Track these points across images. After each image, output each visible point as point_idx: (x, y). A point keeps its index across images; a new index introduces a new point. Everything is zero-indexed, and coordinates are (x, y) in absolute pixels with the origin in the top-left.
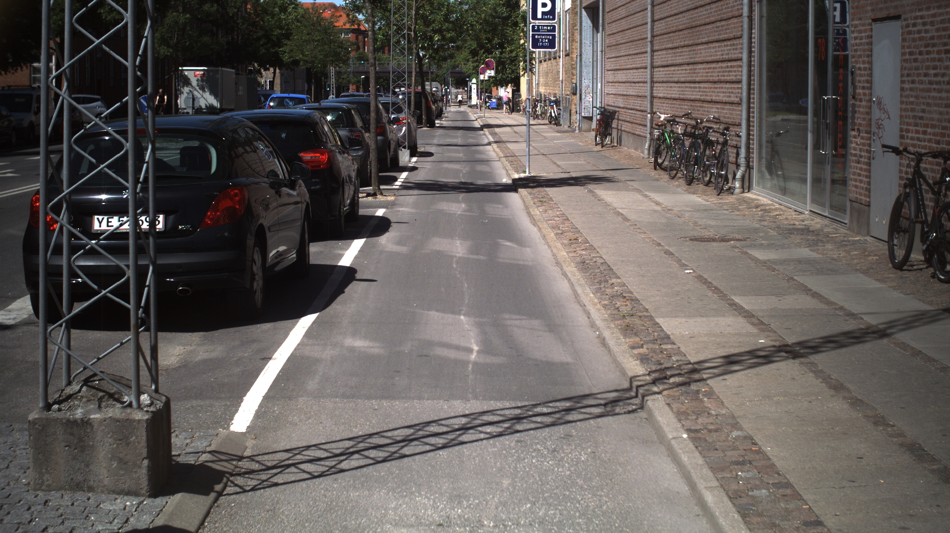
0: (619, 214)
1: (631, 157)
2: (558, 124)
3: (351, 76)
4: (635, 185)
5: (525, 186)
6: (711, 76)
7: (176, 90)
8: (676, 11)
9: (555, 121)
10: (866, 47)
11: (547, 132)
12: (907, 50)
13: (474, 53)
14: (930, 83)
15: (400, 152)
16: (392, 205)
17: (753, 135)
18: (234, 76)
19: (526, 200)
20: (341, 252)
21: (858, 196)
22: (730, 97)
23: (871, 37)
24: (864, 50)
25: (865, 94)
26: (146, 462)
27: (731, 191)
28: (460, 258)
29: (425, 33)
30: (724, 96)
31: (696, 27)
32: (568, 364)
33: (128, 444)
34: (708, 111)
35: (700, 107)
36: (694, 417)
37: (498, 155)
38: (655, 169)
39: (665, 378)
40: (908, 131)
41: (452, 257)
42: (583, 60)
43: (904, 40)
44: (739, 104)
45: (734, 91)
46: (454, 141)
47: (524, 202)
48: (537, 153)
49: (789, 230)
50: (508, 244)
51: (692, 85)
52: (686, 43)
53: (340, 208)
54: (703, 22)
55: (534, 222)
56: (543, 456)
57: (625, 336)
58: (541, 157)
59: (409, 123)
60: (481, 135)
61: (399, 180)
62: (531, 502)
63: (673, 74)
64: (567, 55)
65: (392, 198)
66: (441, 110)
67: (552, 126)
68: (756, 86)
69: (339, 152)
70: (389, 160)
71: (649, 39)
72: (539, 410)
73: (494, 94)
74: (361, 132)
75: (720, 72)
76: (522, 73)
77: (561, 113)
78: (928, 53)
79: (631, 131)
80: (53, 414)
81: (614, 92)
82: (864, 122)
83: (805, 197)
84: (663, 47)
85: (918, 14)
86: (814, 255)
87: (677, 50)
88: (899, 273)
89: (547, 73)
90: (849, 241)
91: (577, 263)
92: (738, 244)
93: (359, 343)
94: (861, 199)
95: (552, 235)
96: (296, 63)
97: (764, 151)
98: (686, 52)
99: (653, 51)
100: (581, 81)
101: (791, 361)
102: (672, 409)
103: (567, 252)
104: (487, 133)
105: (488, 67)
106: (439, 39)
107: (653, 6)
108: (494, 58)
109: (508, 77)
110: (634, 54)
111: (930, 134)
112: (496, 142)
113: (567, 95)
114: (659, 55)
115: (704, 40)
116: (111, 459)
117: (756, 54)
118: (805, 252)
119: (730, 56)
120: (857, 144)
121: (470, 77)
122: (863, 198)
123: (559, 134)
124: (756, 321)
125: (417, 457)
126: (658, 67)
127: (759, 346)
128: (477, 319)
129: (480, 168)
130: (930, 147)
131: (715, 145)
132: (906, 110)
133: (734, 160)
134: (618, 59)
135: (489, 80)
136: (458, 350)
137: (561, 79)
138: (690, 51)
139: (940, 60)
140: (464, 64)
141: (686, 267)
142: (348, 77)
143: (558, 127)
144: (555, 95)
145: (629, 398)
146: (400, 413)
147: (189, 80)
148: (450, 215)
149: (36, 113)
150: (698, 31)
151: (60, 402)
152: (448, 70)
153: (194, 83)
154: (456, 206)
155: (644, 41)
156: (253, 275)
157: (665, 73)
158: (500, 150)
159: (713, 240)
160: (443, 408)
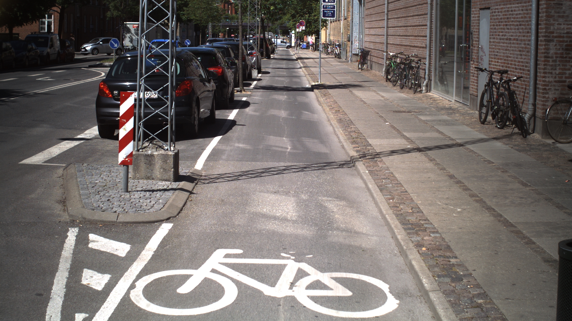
0: (362, 101)
1: (376, 76)
2: (340, 58)
3: (221, 28)
4: (374, 89)
5: (317, 89)
6: (414, 33)
7: (123, 35)
9: (338, 56)
10: (477, 22)
11: (333, 62)
12: (492, 24)
13: (293, 16)
14: (500, 39)
15: (253, 71)
16: (250, 96)
17: (432, 64)
19: (317, 94)
20: (228, 114)
21: (473, 92)
22: (422, 44)
23: (479, 17)
24: (476, 23)
25: (476, 44)
26: (173, 170)
27: (421, 91)
28: (283, 117)
29: (265, 5)
30: (420, 44)
31: (408, 7)
32: (327, 153)
33: (166, 163)
34: (413, 51)
35: (409, 49)
36: (373, 167)
37: (305, 73)
38: (387, 81)
39: (365, 156)
40: (492, 61)
41: (280, 117)
42: (354, 22)
43: (491, 19)
44: (426, 48)
45: (424, 41)
46: (281, 66)
47: (316, 95)
48: (325, 72)
49: (442, 108)
50: (307, 112)
51: (406, 37)
52: (403, 15)
53: (227, 95)
54: (411, 5)
55: (320, 104)
56: (313, 177)
57: (352, 144)
58: (328, 75)
59: (257, 55)
60: (296, 63)
61: (252, 85)
62: (308, 188)
63: (397, 31)
64: (345, 19)
65: (250, 93)
66: (274, 49)
67: (337, 59)
68: (434, 39)
69: (227, 68)
70: (247, 74)
71: (386, 13)
72: (313, 166)
73: (305, 40)
74: (234, 59)
75: (418, 31)
76: (321, 27)
77: (342, 52)
78: (500, 25)
79: (377, 62)
80: (140, 153)
81: (369, 41)
82: (475, 57)
83: (453, 93)
84: (393, 17)
85: (496, 7)
86: (449, 118)
87: (399, 19)
88: (482, 125)
89: (334, 28)
90: (467, 113)
91: (337, 120)
92: (415, 114)
93: (241, 145)
94: (474, 94)
95: (328, 109)
96: (190, 21)
97: (437, 71)
98: (403, 20)
99: (388, 19)
100: (352, 33)
101: (418, 152)
102: (365, 166)
103: (334, 116)
104: (300, 62)
105: (301, 24)
106: (273, 9)
108: (305, 19)
109: (313, 30)
110: (379, 20)
111: (500, 63)
112: (304, 67)
113: (345, 41)
114: (391, 21)
115: (411, 15)
116: (160, 168)
117: (434, 23)
118: (445, 117)
119: (423, 23)
120: (473, 68)
121: (291, 29)
122: (475, 93)
123: (340, 63)
124: (410, 141)
125: (267, 177)
126: (390, 27)
127: (407, 148)
128: (290, 139)
129: (295, 80)
130: (500, 68)
131: (415, 68)
132: (491, 52)
133: (424, 76)
134: (371, 22)
135: (302, 32)
136: (282, 147)
137: (342, 32)
138: (405, 20)
139: (504, 29)
140: (288, 22)
141: (387, 122)
142: (219, 29)
143: (340, 59)
144: (338, 41)
145: (350, 163)
146: (259, 165)
147: (130, 29)
148: (279, 100)
149: (50, 48)
150: (409, 10)
151: (142, 149)
152: (278, 25)
153: (133, 31)
154: (282, 97)
155: (384, 13)
156: (195, 118)
157: (393, 30)
158: (306, 71)
159: (404, 112)
160: (276, 164)
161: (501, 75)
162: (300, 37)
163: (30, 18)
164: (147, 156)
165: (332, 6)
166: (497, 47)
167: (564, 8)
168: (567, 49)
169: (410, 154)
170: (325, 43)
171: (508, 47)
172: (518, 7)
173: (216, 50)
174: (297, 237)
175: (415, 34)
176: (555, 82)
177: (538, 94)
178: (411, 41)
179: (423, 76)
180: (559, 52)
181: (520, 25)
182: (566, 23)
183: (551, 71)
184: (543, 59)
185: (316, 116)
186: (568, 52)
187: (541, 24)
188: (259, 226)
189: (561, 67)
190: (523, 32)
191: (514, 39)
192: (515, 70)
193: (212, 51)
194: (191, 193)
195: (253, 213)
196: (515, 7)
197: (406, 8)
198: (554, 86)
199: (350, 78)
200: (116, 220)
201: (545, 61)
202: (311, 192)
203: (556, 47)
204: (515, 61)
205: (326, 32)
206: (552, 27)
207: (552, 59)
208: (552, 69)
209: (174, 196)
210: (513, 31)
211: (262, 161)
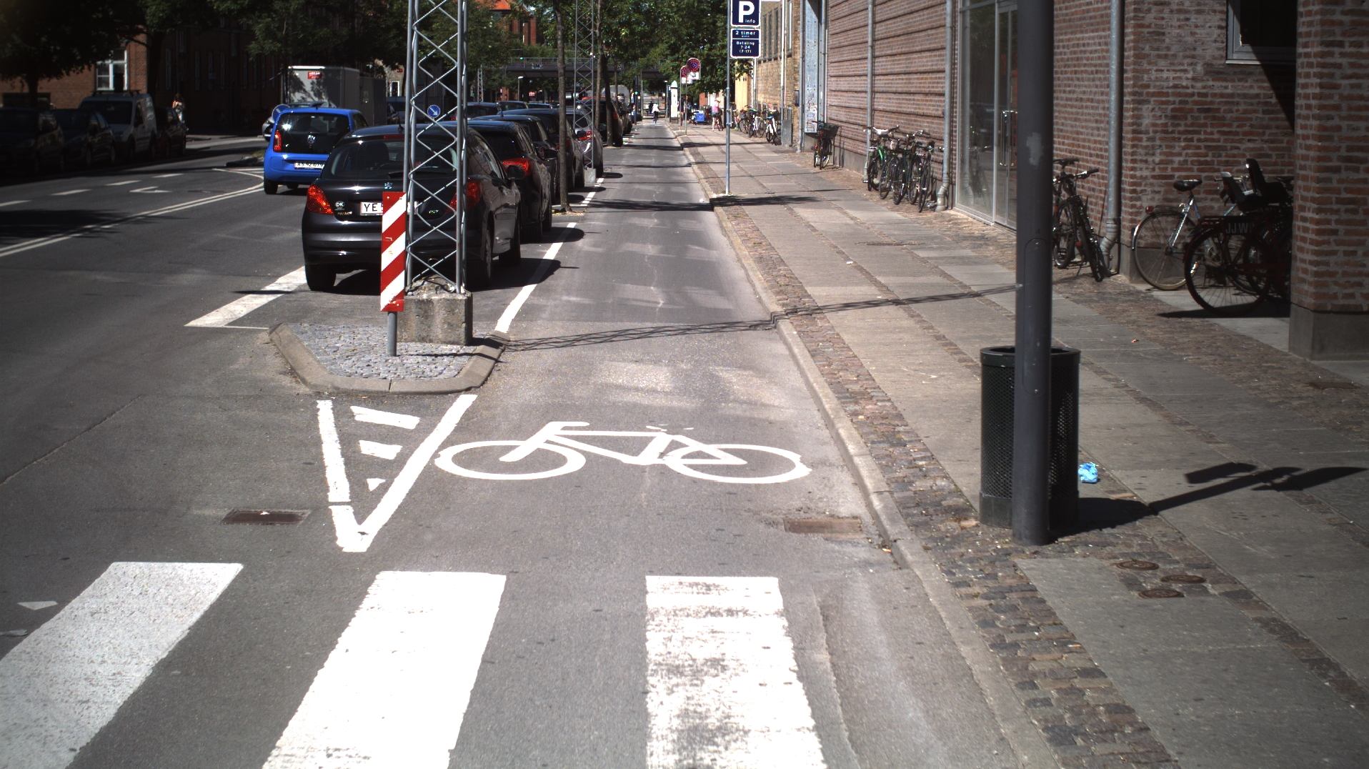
0: (810, 226)
1: (849, 179)
2: (778, 143)
3: (505, 76)
4: (838, 204)
5: (722, 205)
6: (923, 87)
7: (285, 96)
8: (894, 14)
9: (774, 139)
11: (762, 152)
13: (674, 49)
15: (585, 170)
16: (583, 220)
17: (956, 150)
18: (358, 77)
19: (720, 215)
20: (544, 251)
22: (937, 110)
26: (464, 325)
27: (934, 208)
28: (651, 256)
29: (609, 26)
30: (933, 110)
31: (911, 33)
32: (729, 310)
33: (454, 314)
34: (921, 124)
35: (913, 121)
36: (806, 326)
37: (697, 176)
38: (869, 189)
39: (796, 312)
41: (644, 255)
42: (806, 62)
44: (942, 117)
45: (940, 104)
46: (647, 162)
47: (718, 217)
49: (965, 237)
50: (697, 247)
51: (908, 97)
52: (903, 50)
55: (725, 233)
56: (702, 342)
57: (776, 295)
58: (746, 178)
59: (594, 139)
60: (680, 155)
61: (586, 199)
62: (691, 355)
63: (891, 83)
64: (789, 56)
65: (582, 214)
66: (630, 125)
67: (770, 145)
68: (958, 100)
69: (537, 162)
70: (574, 177)
71: (870, 44)
72: (704, 327)
73: (701, 104)
74: (547, 146)
75: (930, 83)
76: (736, 76)
77: (782, 128)
79: (853, 149)
81: (836, 104)
83: (991, 208)
84: (883, 53)
87: (896, 58)
89: (767, 76)
91: (755, 258)
92: (909, 247)
93: (573, 299)
95: (739, 241)
97: (967, 166)
98: (903, 60)
99: (874, 57)
100: (803, 88)
101: (894, 306)
102: (793, 325)
103: (749, 252)
104: (687, 153)
105: (691, 67)
106: (626, 34)
107: (874, 5)
108: (701, 56)
109: (718, 80)
110: (857, 59)
112: (697, 163)
113: (789, 106)
114: (880, 62)
115: (918, 48)
116: (444, 323)
117: (958, 66)
118: (967, 252)
119: (938, 67)
121: (668, 77)
123: (776, 155)
124: (885, 289)
125: (622, 342)
126: (879, 75)
127: (876, 300)
128: (663, 289)
129: (677, 189)
131: (922, 160)
134: (841, 64)
135: (693, 84)
136: (648, 302)
137: (782, 85)
138: (906, 59)
139: (1072, 79)
140: (662, 61)
141: (850, 260)
142: (500, 78)
143: (776, 146)
144: (775, 105)
145: (769, 323)
146: (608, 327)
147: (302, 83)
148: (642, 227)
149: (136, 125)
150: (913, 38)
151: (412, 291)
152: (638, 70)
153: (308, 86)
154: (649, 221)
155: (865, 45)
156: (486, 251)
157: (883, 82)
158: (702, 171)
159: (889, 244)
160: (637, 325)
161: (1063, 168)
162: (691, 98)
163: (78, 58)
164: (421, 302)
165: (753, 31)
166: (1062, 115)
167: (1167, 40)
168: (1174, 117)
169: (878, 308)
170: (746, 109)
171: (1078, 113)
172: (1093, 38)
173: (516, 127)
174: (670, 409)
175: (926, 89)
176: (1154, 177)
177: (1123, 201)
178: (918, 105)
179: (939, 176)
180: (1159, 122)
181: (1097, 72)
182: (1173, 68)
183: (1145, 158)
184: (1130, 136)
185: (714, 253)
186: (1176, 122)
187: (1126, 71)
188: (611, 398)
189: (1165, 150)
190: (1101, 86)
191: (1088, 100)
192: (1089, 158)
193: (508, 127)
194: (497, 361)
195: (601, 384)
196: (1089, 38)
197: (908, 34)
198: (1152, 185)
199: (791, 183)
200: (387, 389)
201: (1133, 139)
202: (696, 361)
203: (1153, 113)
204: (1089, 141)
205: (749, 84)
206: (1146, 76)
207: (1147, 136)
208: (1147, 154)
209: (471, 363)
210: (1086, 83)
211: (612, 321)
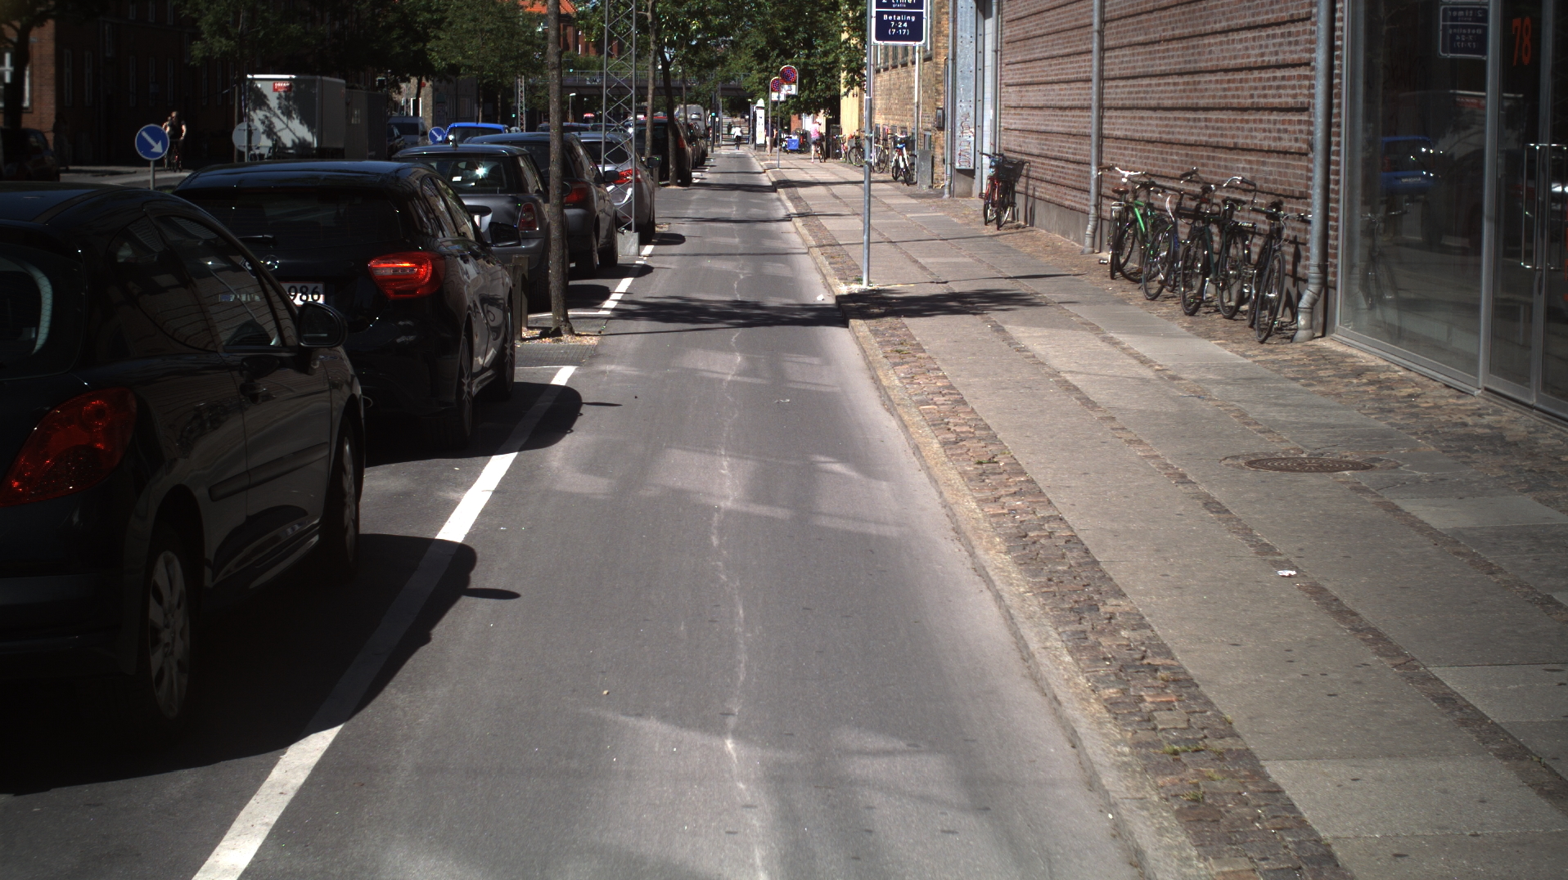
1: (1056, 250)
2: (909, 181)
5: (864, 315)
6: (1234, 97)
9: (906, 176)
11: (891, 196)
15: (619, 237)
16: (592, 357)
17: (1336, 220)
18: (344, 90)
19: (867, 347)
22: (1280, 139)
27: (1290, 333)
28: (728, 514)
30: (1266, 138)
34: (1227, 168)
35: (1208, 157)
37: (804, 241)
42: (959, 67)
44: (1304, 154)
45: (1290, 128)
46: (724, 212)
47: (864, 351)
48: (878, 238)
51: (1190, 115)
52: (1177, 32)
55: (890, 406)
58: (886, 246)
59: (637, 181)
60: (772, 200)
61: (614, 296)
63: (1146, 92)
64: (928, 59)
65: (593, 341)
66: (704, 155)
67: (900, 184)
68: (1343, 119)
69: (466, 257)
70: (596, 252)
71: (1096, 26)
73: (794, 127)
74: (536, 202)
75: (1256, 88)
76: (843, 90)
77: (917, 162)
79: (1054, 199)
81: (1020, 127)
84: (1125, 41)
87: (1157, 47)
89: (890, 89)
91: (1008, 537)
92: (1361, 478)
97: (1358, 251)
99: (1103, 49)
100: (953, 104)
103: (979, 502)
104: (784, 198)
105: (786, 78)
106: (698, 28)
108: (796, 64)
109: (820, 97)
110: (1062, 56)
112: (800, 215)
113: (928, 130)
114: (1116, 57)
115: (1218, 27)
117: (1344, 53)
118: (1532, 509)
119: (1281, 57)
121: (754, 96)
123: (914, 201)
126: (1114, 79)
128: (771, 755)
129: (773, 268)
134: (1030, 65)
137: (916, 100)
138: (1186, 48)
140: (745, 74)
143: (911, 187)
144: (904, 130)
147: (265, 96)
152: (716, 83)
153: (273, 101)
154: (724, 359)
155: (1086, 30)
157: (1127, 90)
158: (809, 230)
159: (1299, 466)
170: (857, 134)
175: (1242, 101)
178: (1218, 129)
199: (968, 260)
205: (861, 101)
